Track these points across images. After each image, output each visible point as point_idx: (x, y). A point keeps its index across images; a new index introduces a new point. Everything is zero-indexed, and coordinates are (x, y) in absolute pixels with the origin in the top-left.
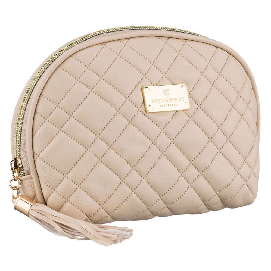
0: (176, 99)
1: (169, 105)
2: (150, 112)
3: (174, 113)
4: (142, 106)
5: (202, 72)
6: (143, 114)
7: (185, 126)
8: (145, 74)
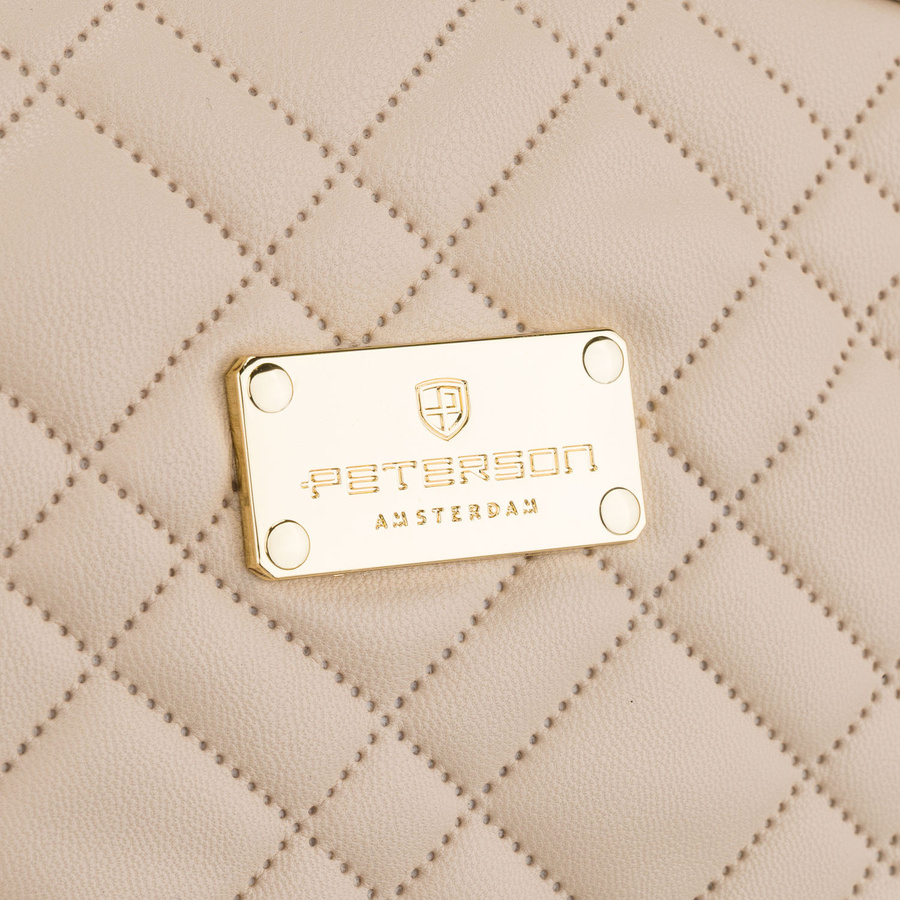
0: (525, 459)
1: (464, 513)
2: (277, 573)
3: (504, 571)
4: (215, 520)
5: (773, 226)
6: (228, 592)
7: (592, 673)
8: (273, 249)
